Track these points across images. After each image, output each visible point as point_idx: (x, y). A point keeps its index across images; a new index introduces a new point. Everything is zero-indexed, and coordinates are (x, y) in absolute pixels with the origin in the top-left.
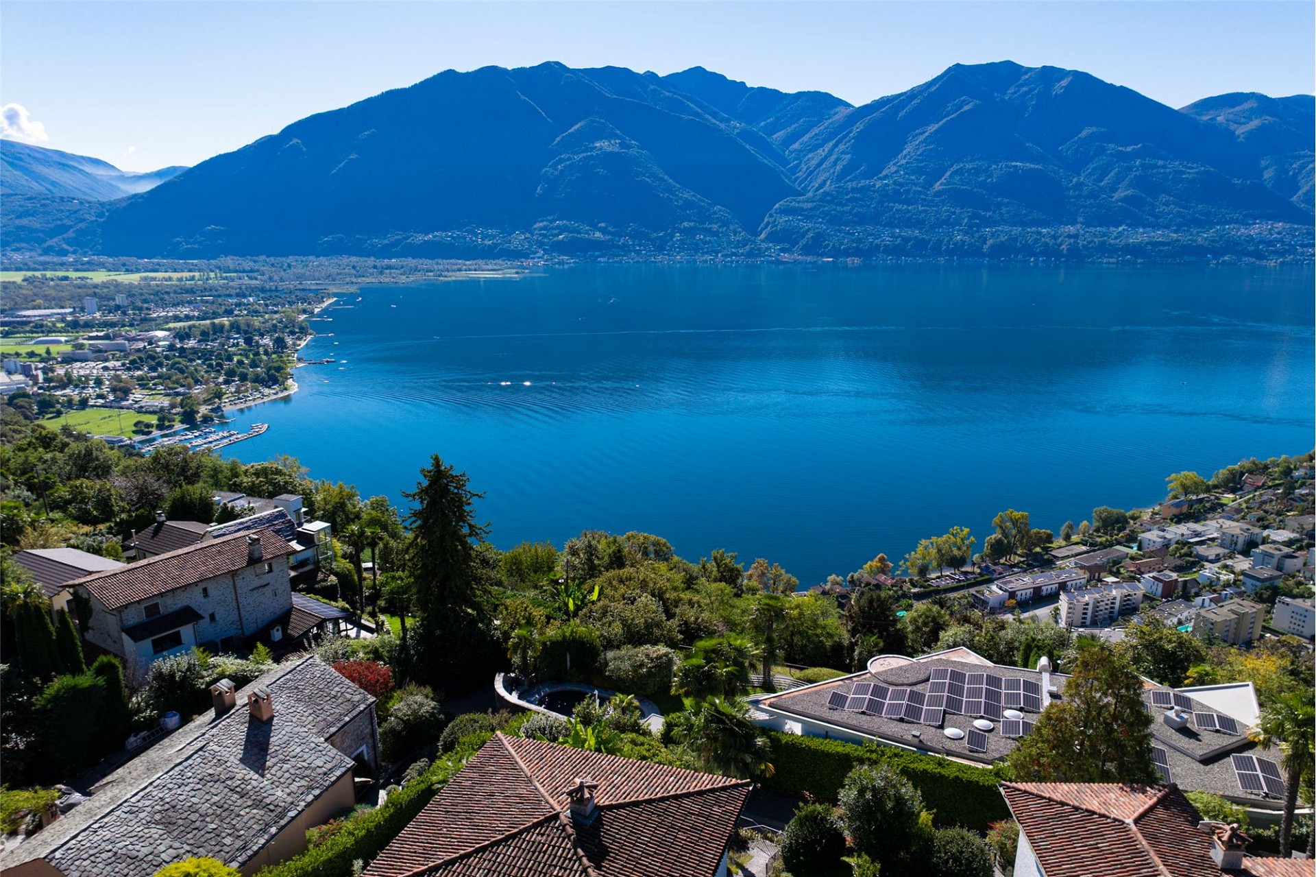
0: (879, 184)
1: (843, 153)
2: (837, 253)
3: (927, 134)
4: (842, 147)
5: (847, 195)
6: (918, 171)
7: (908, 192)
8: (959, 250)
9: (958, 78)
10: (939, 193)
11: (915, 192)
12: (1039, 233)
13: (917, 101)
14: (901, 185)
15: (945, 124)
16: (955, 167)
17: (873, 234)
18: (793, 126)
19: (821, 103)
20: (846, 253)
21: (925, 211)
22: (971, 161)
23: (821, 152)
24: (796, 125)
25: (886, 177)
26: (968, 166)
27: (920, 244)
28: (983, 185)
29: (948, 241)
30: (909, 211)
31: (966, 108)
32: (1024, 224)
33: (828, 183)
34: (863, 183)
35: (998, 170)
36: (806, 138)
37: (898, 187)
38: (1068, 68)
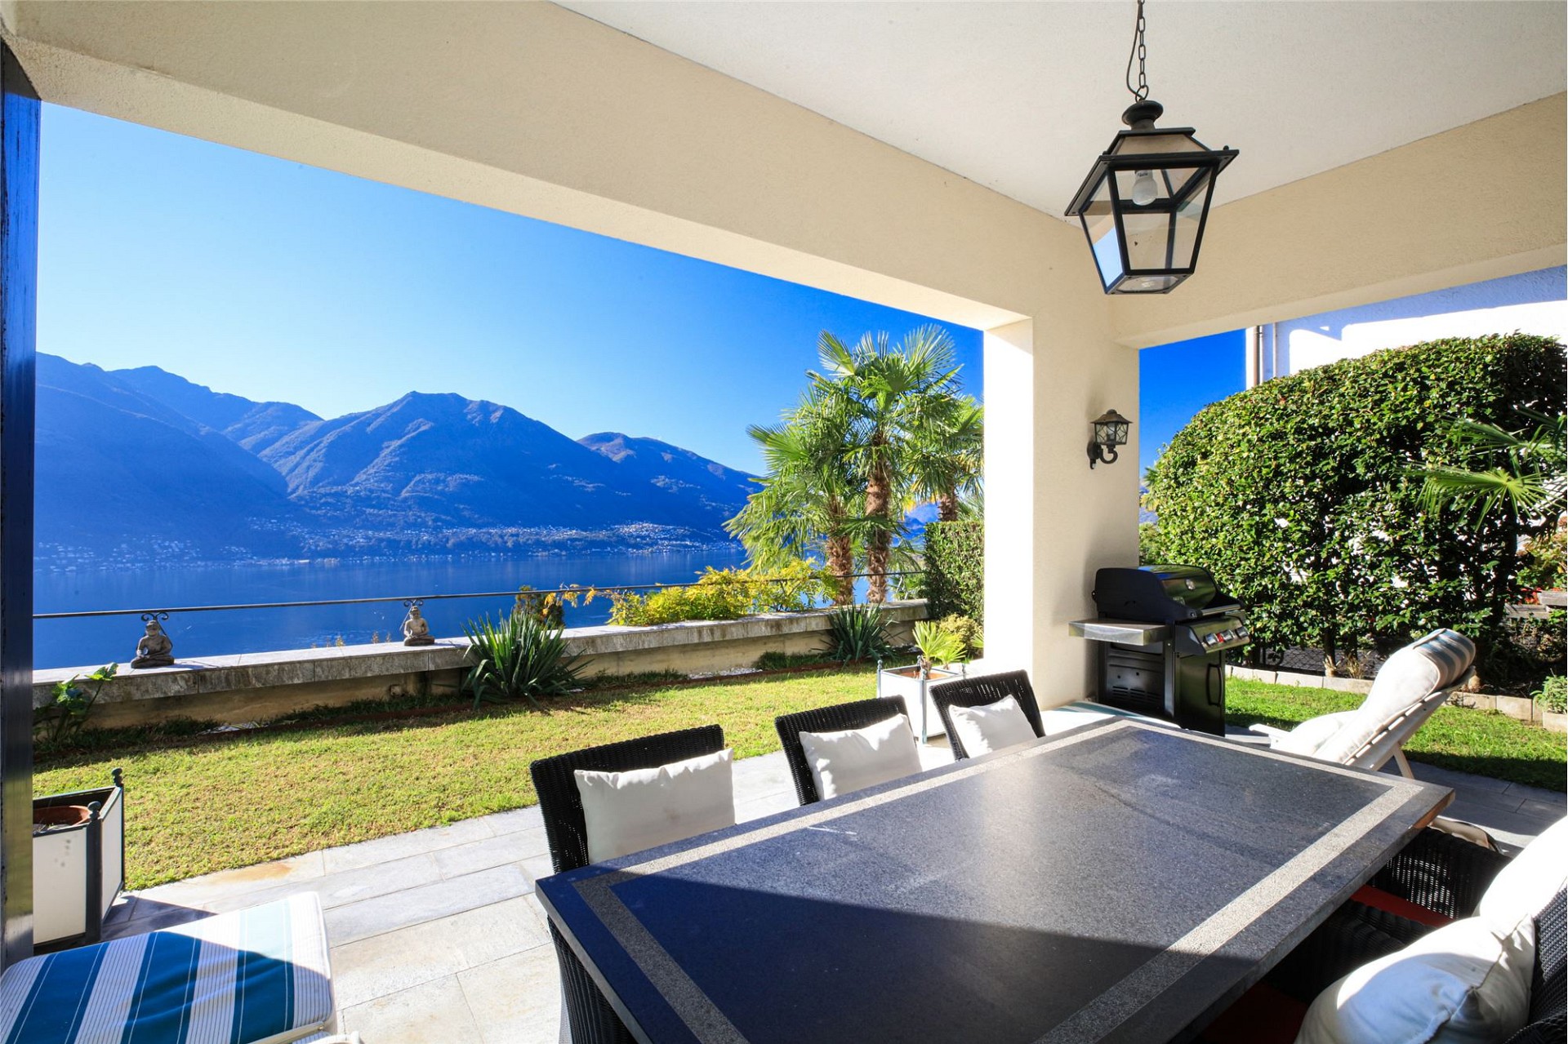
0: (350, 490)
1: (315, 461)
2: (314, 554)
3: (392, 448)
4: (313, 455)
5: (320, 499)
6: (387, 479)
7: (378, 497)
8: (428, 548)
9: (416, 403)
10: (405, 500)
11: (384, 498)
12: (490, 534)
13: (381, 419)
14: (371, 491)
15: (408, 440)
16: (417, 478)
17: (348, 536)
18: (263, 434)
19: (291, 415)
20: (326, 554)
21: (395, 515)
22: (431, 473)
23: (295, 459)
24: (266, 432)
25: (357, 484)
26: (430, 477)
27: (393, 544)
28: (442, 493)
29: (417, 542)
30: (380, 515)
31: (423, 428)
32: (479, 527)
33: (301, 487)
34: (335, 489)
35: (453, 481)
36: (277, 445)
37: (368, 493)
38: (500, 403)
